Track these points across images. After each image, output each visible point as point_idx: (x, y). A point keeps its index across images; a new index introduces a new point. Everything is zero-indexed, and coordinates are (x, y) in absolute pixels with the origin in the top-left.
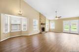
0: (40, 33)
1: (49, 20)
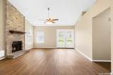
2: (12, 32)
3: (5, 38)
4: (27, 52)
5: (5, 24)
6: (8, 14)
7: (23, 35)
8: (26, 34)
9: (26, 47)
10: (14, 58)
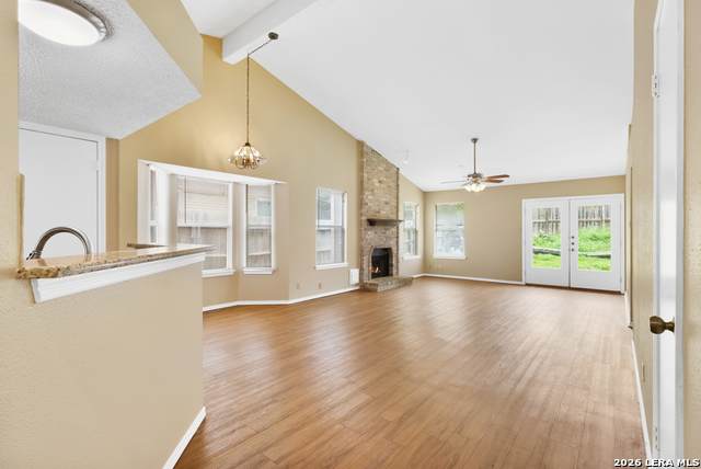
0: (364, 289)
1: (426, 196)
2: (372, 223)
3: (360, 239)
4: (407, 282)
5: (361, 204)
6: (365, 175)
7: (394, 230)
8: (401, 225)
9: (402, 266)
10: (379, 289)
